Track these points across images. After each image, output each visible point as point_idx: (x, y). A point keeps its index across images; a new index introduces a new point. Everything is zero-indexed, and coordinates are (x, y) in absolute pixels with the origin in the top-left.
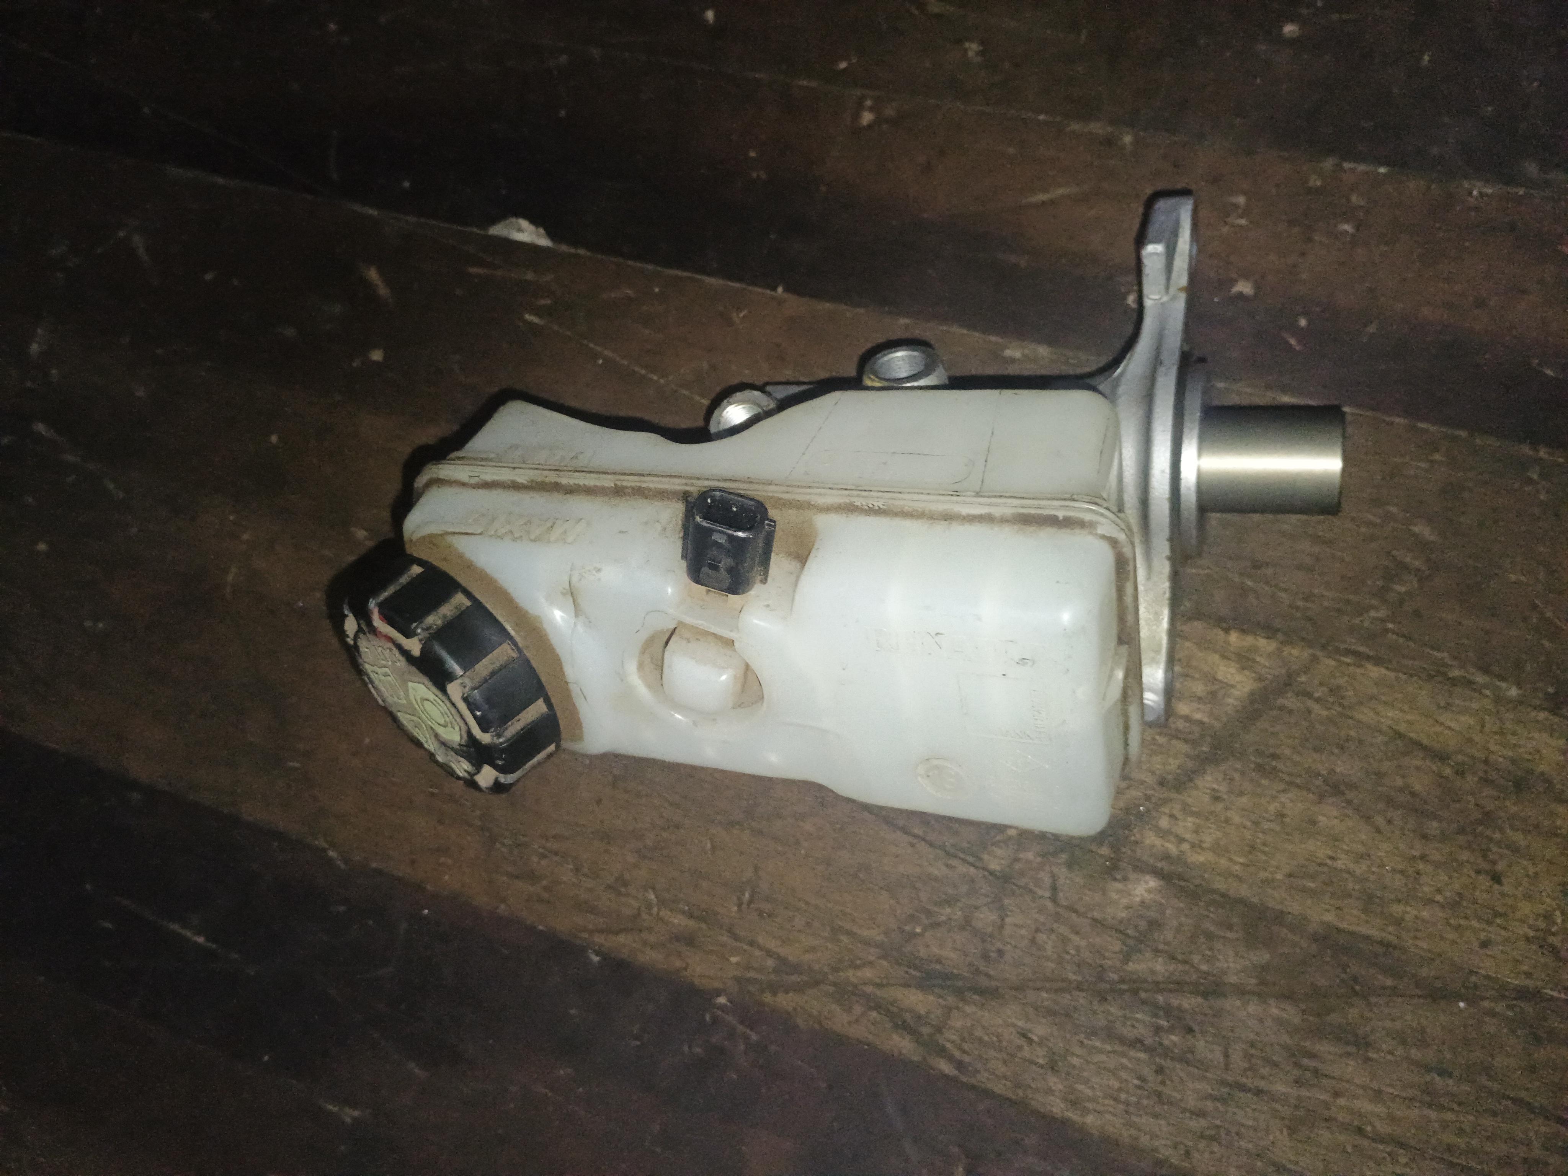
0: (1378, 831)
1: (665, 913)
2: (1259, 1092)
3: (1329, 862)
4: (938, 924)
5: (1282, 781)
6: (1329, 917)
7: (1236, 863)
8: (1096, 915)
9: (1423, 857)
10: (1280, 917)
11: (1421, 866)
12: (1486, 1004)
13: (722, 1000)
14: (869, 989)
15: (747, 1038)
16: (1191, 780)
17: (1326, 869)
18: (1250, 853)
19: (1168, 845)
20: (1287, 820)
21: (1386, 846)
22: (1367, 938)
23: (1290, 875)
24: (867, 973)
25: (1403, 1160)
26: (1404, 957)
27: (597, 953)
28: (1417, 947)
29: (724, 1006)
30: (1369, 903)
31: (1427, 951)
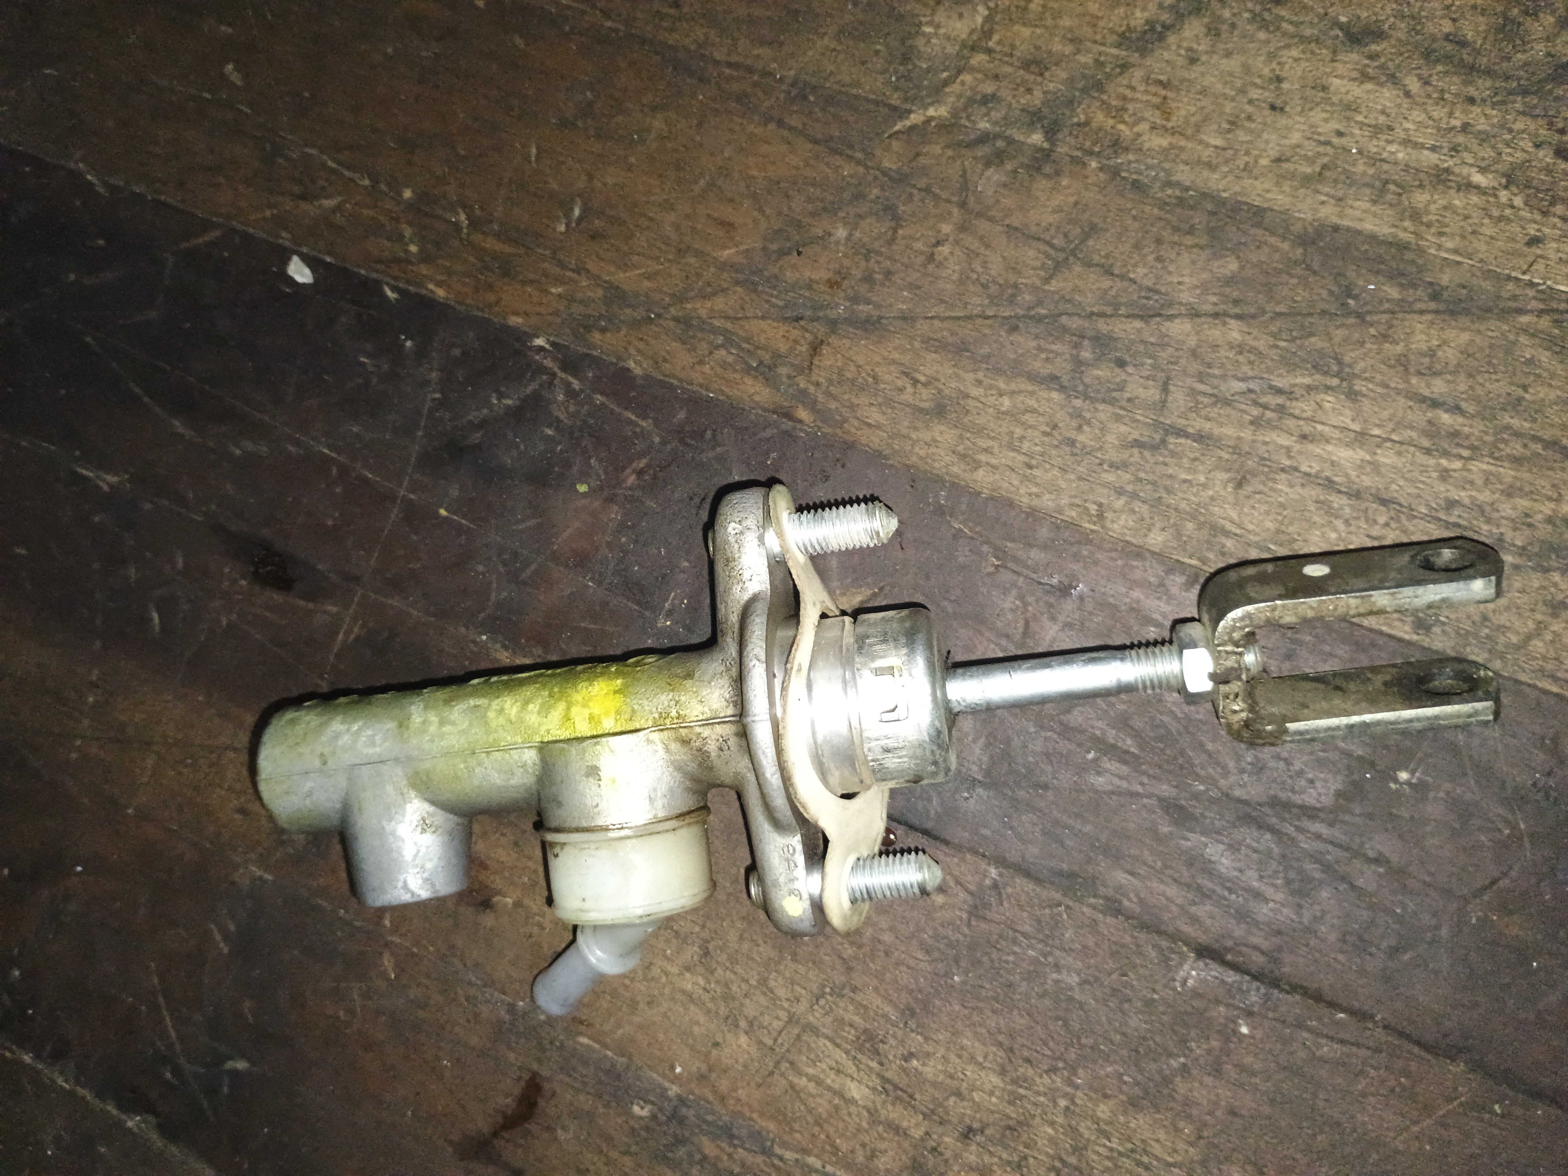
0: (1408, 94)
1: (477, 238)
2: (1200, 438)
3: (1335, 140)
4: (813, 241)
5: (1284, 34)
7: (1208, 145)
8: (1014, 221)
9: (1465, 128)
10: (1258, 214)
11: (1461, 139)
12: (1524, 319)
13: (540, 342)
14: (717, 323)
15: (568, 385)
16: (1161, 38)
17: (1329, 149)
18: (1229, 131)
19: (1122, 127)
20: (1285, 85)
21: (1417, 115)
22: (1373, 238)
23: (1278, 160)
24: (719, 303)
25: (1382, 520)
26: (1420, 262)
27: (394, 289)
28: (1440, 247)
29: (541, 349)
30: (1383, 190)
31: (1456, 251)
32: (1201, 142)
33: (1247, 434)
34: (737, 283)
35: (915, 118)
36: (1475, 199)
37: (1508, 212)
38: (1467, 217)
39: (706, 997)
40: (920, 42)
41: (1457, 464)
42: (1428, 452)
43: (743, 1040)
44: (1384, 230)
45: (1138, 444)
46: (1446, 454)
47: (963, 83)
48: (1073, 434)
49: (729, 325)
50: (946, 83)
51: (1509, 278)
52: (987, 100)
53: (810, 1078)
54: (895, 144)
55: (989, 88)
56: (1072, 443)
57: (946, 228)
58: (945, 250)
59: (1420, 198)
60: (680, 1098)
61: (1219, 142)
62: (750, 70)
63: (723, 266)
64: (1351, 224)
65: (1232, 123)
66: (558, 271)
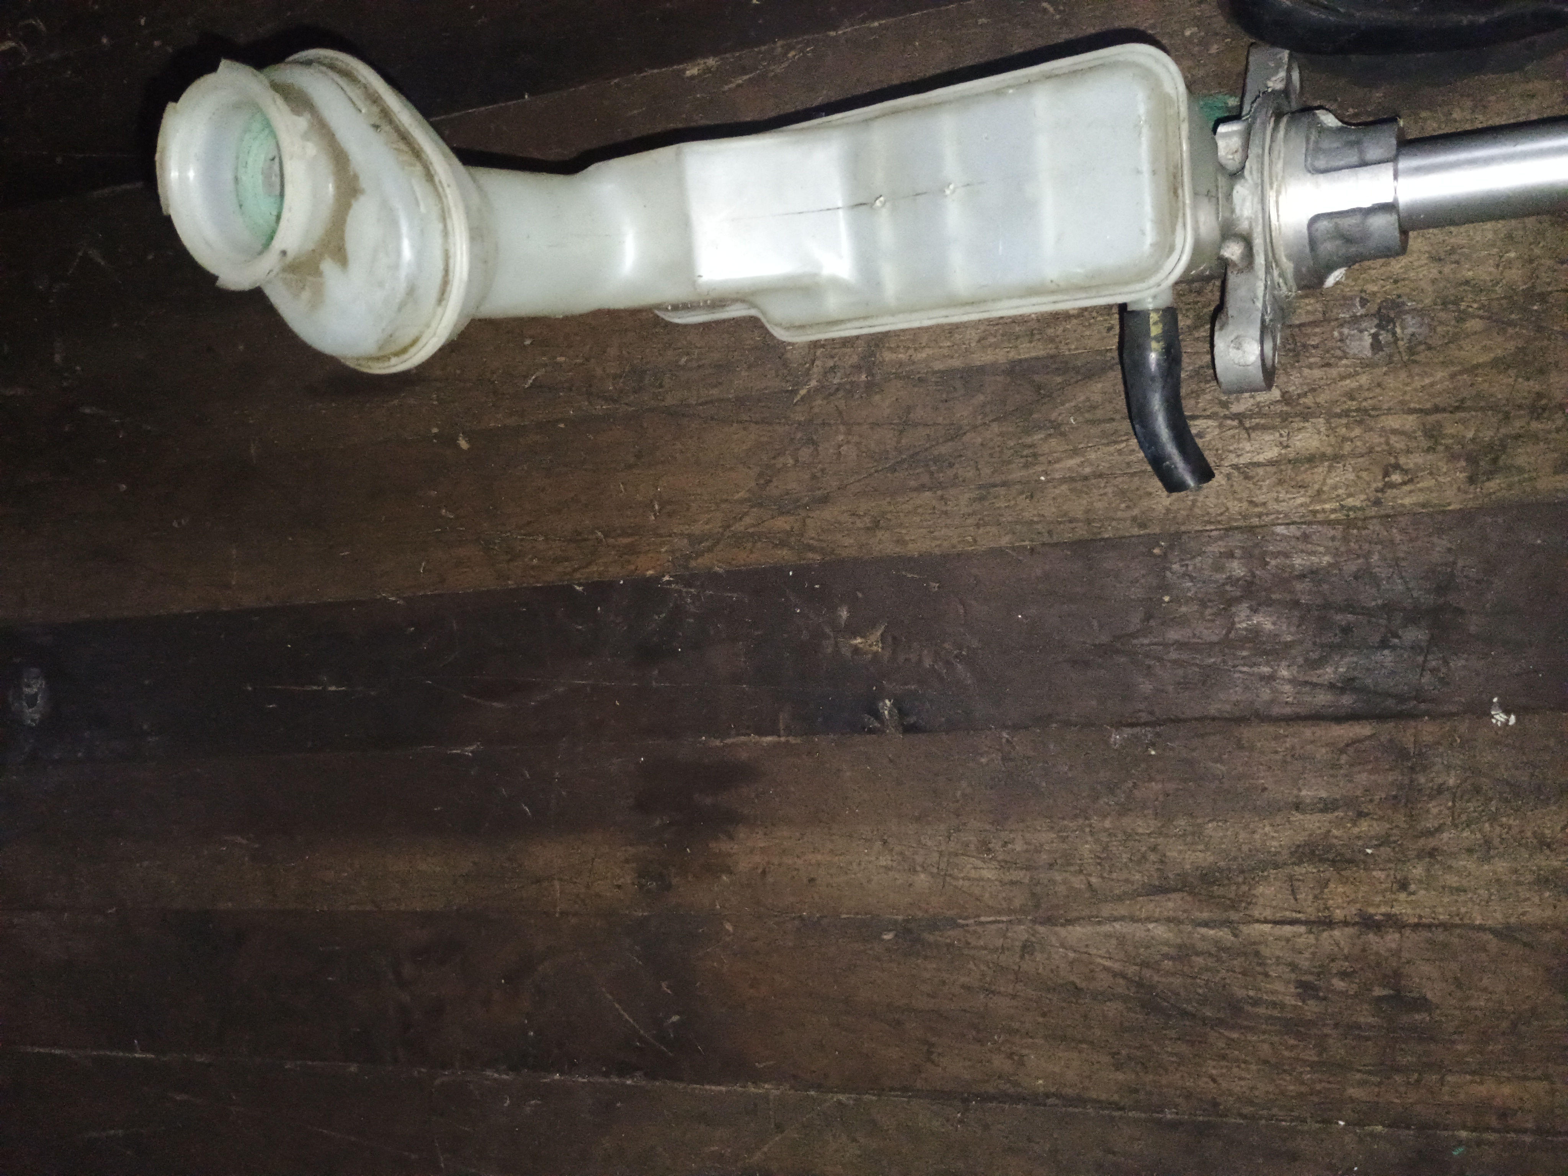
1: (611, 541)
2: (1004, 484)
4: (779, 470)
6: (1013, 355)
7: (944, 347)
8: (871, 420)
13: (667, 578)
14: (751, 530)
15: (689, 593)
17: (1000, 326)
19: (900, 356)
23: (979, 341)
24: (747, 520)
25: (1102, 485)
26: (1064, 360)
27: (579, 585)
28: (1069, 350)
29: (669, 582)
30: (1032, 334)
31: (1076, 349)
32: (940, 347)
33: (1024, 473)
34: (751, 507)
35: (803, 392)
36: (1075, 321)
37: (1092, 321)
38: (1075, 331)
39: (894, 864)
40: (789, 355)
41: (1124, 445)
42: (1108, 444)
43: (922, 876)
44: (1042, 353)
45: (974, 500)
46: (1116, 442)
47: (817, 366)
48: (944, 509)
49: (757, 529)
50: (809, 369)
51: (1107, 351)
52: (833, 369)
53: (963, 879)
54: (798, 408)
55: (831, 363)
56: (946, 513)
57: (841, 437)
58: (844, 449)
59: (1050, 331)
60: (904, 920)
61: (949, 344)
62: (711, 402)
63: (742, 501)
64: (1027, 356)
65: (950, 333)
66: (659, 540)
